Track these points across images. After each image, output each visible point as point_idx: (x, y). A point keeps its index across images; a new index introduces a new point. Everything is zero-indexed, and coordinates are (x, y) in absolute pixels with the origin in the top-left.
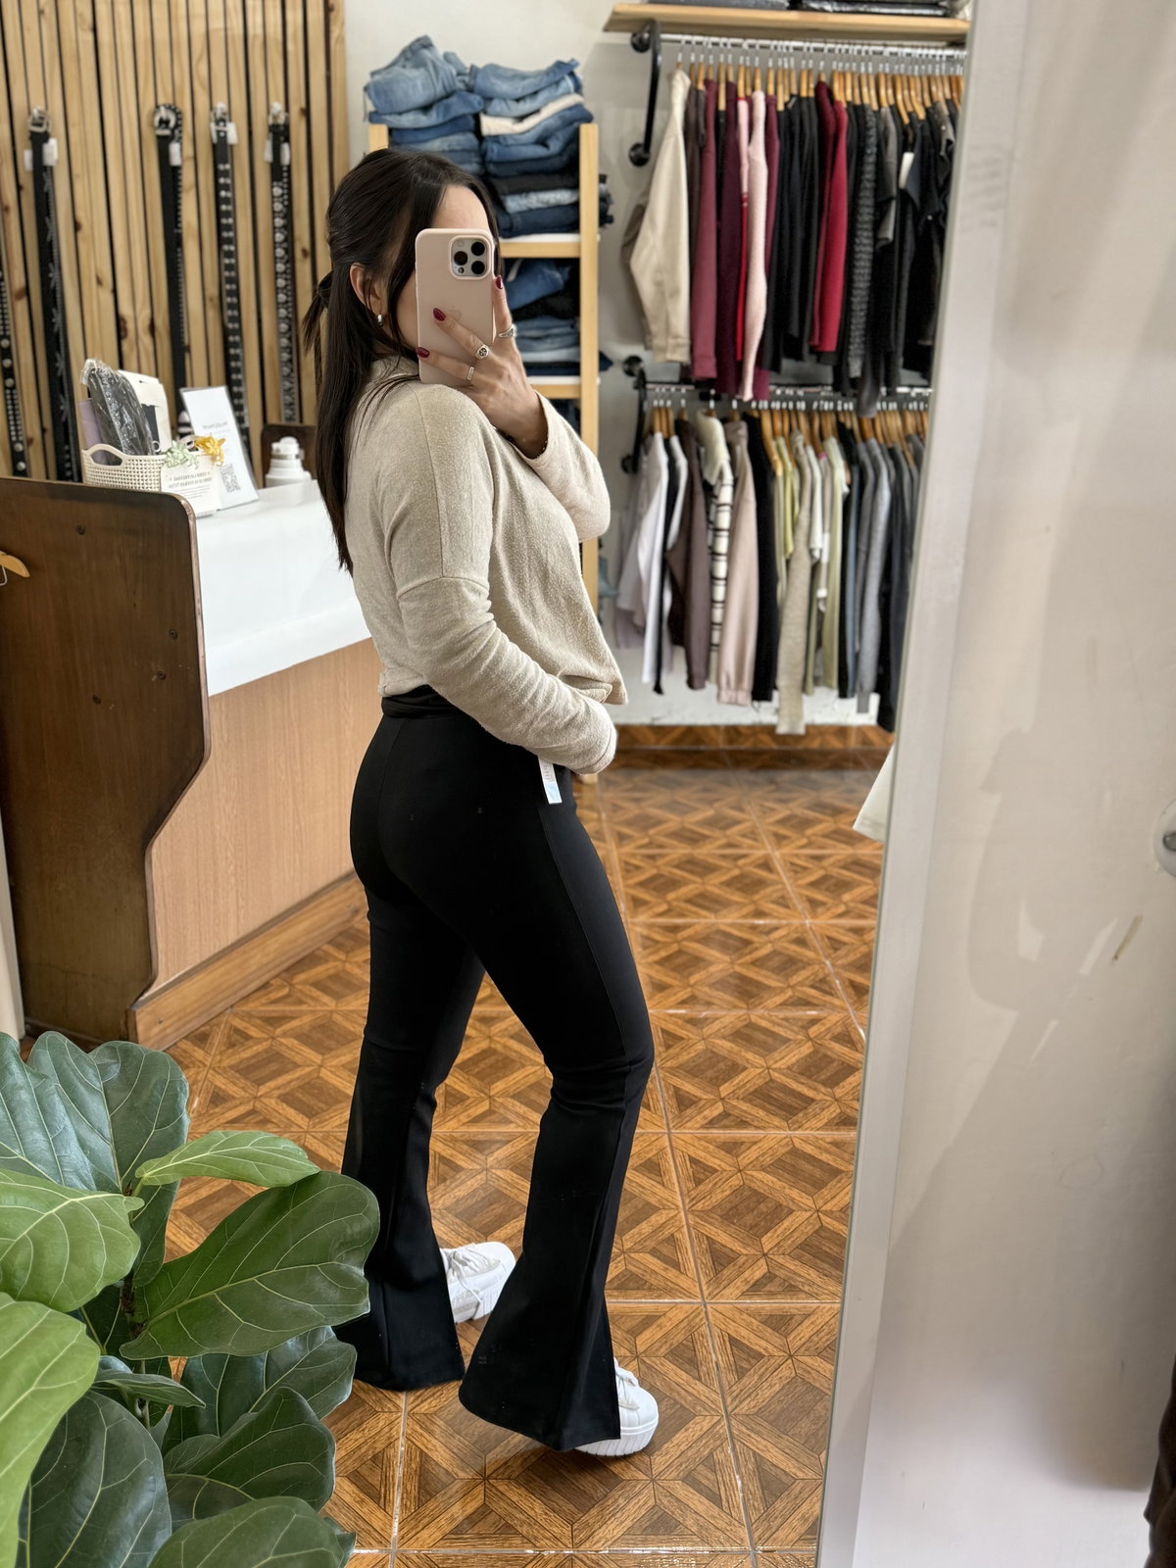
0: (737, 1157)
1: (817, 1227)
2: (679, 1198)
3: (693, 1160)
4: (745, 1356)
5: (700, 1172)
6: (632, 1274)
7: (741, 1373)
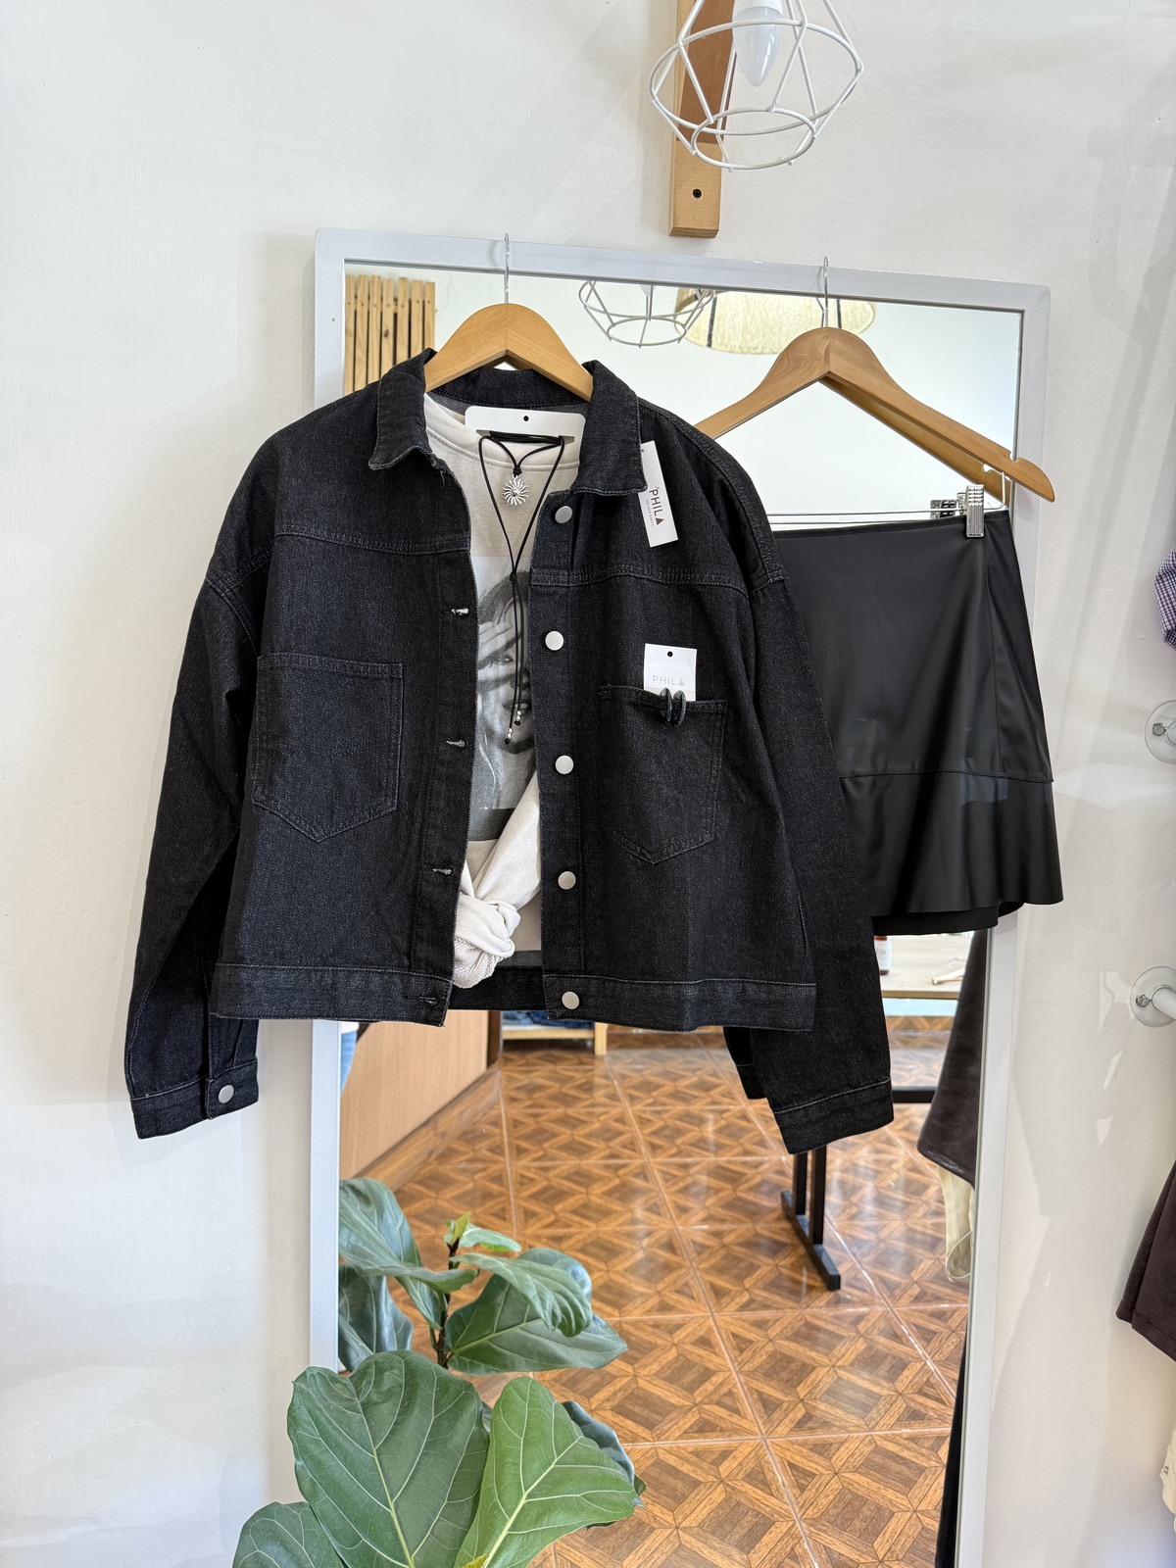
0: (767, 1330)
1: (836, 1378)
2: (729, 1362)
3: (734, 1335)
4: (802, 1475)
5: (741, 1344)
6: (706, 1421)
7: (802, 1489)
